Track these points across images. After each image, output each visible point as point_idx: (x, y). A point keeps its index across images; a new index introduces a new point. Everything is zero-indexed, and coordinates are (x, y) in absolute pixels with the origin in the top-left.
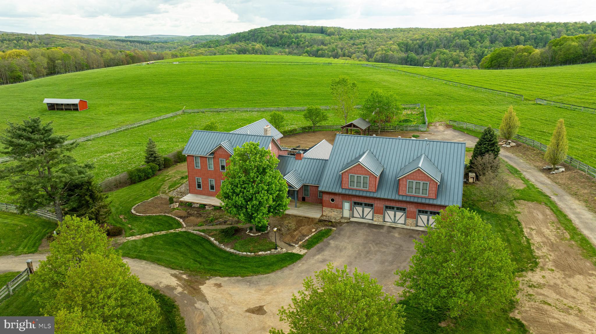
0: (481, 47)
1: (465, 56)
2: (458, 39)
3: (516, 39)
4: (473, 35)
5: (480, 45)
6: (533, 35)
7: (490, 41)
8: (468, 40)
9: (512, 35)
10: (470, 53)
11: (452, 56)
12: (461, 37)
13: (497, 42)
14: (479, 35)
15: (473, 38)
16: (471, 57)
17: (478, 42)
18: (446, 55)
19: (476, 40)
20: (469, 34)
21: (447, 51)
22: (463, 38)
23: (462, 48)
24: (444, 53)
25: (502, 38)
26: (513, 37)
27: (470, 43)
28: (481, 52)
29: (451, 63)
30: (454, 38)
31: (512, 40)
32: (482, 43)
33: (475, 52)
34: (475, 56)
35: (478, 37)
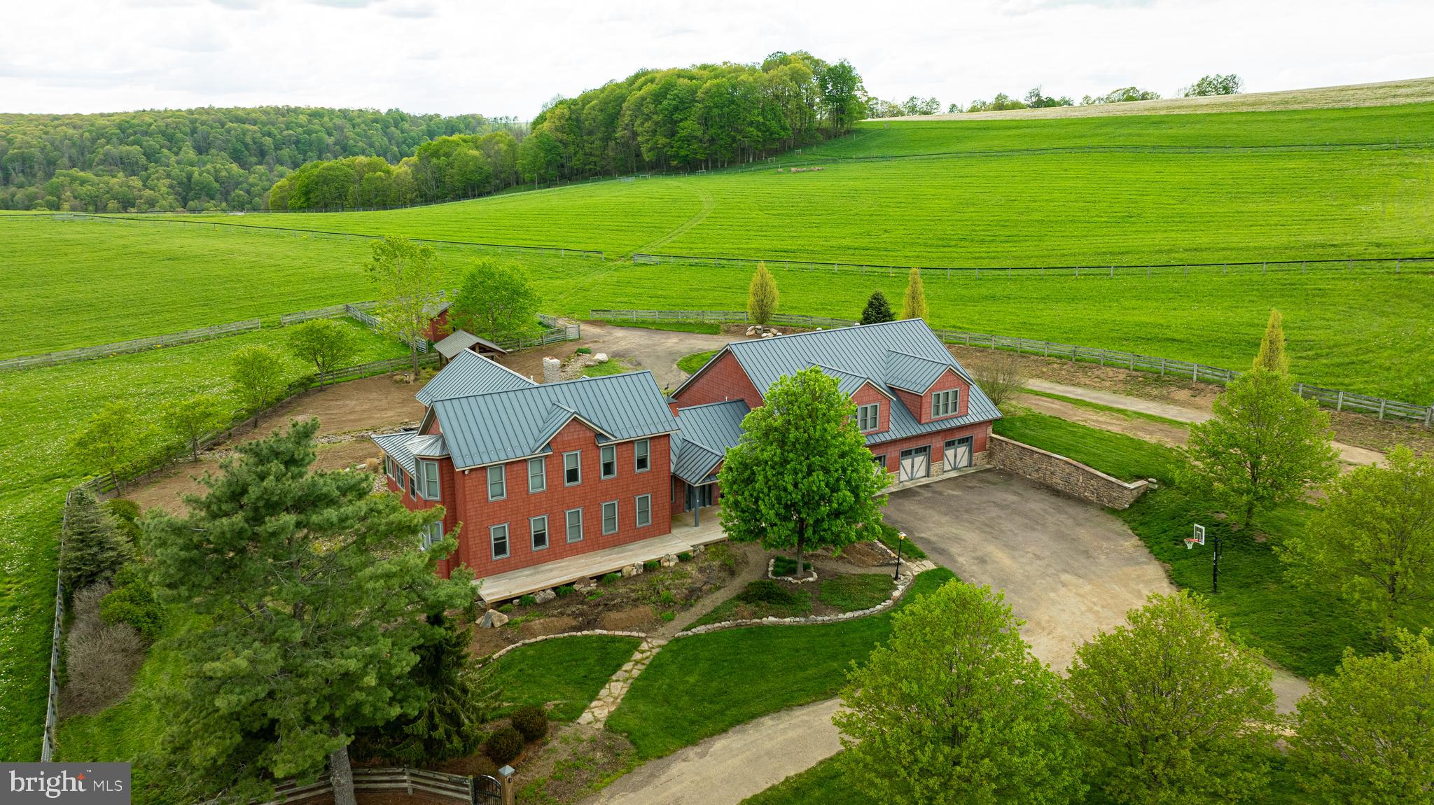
0: (178, 163)
1: (144, 185)
2: (108, 143)
3: (255, 143)
4: (145, 133)
5: (173, 159)
6: (289, 135)
7: (194, 148)
8: (138, 147)
9: (244, 134)
10: (158, 179)
11: (111, 189)
12: (115, 140)
13: (213, 151)
14: (163, 134)
15: (150, 142)
16: (164, 189)
17: (165, 151)
18: (92, 185)
19: (158, 146)
20: (135, 133)
21: (88, 175)
22: (121, 142)
23: (128, 166)
24: (83, 183)
25: (223, 141)
26: (248, 139)
27: (144, 154)
28: (184, 174)
29: (112, 204)
30: (94, 141)
31: (246, 145)
32: (177, 154)
33: (168, 176)
34: (171, 186)
35: (160, 139)
